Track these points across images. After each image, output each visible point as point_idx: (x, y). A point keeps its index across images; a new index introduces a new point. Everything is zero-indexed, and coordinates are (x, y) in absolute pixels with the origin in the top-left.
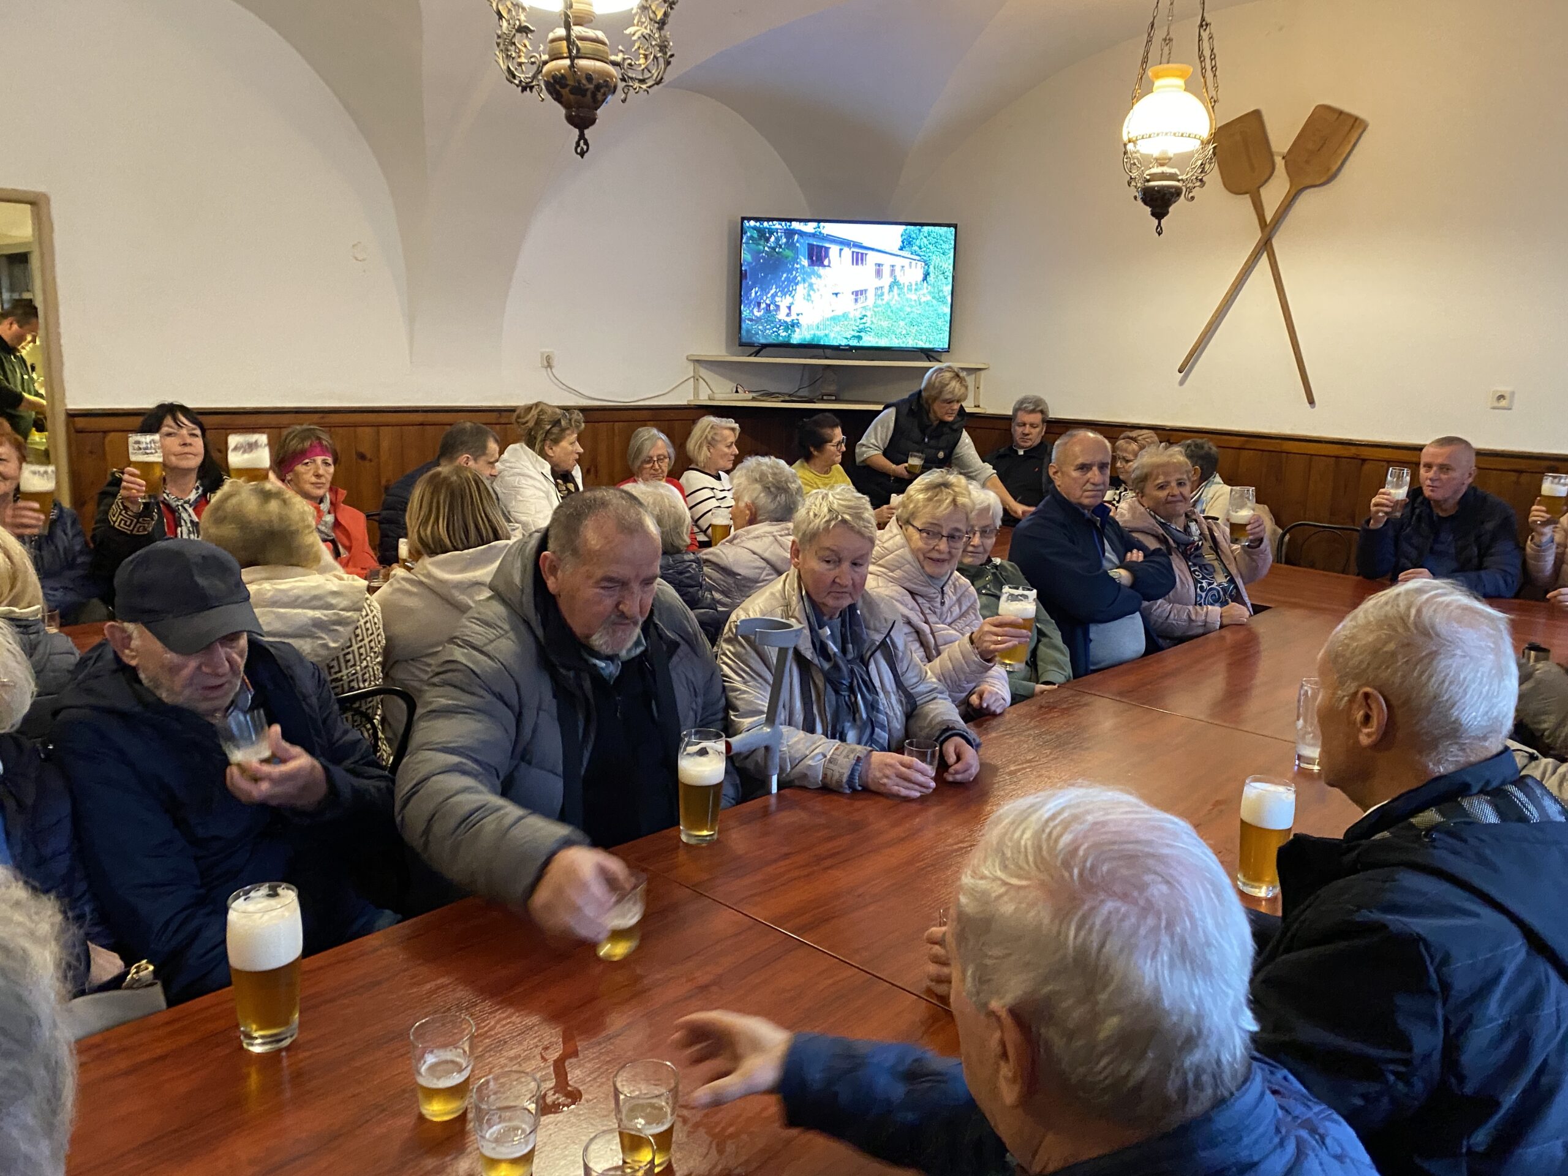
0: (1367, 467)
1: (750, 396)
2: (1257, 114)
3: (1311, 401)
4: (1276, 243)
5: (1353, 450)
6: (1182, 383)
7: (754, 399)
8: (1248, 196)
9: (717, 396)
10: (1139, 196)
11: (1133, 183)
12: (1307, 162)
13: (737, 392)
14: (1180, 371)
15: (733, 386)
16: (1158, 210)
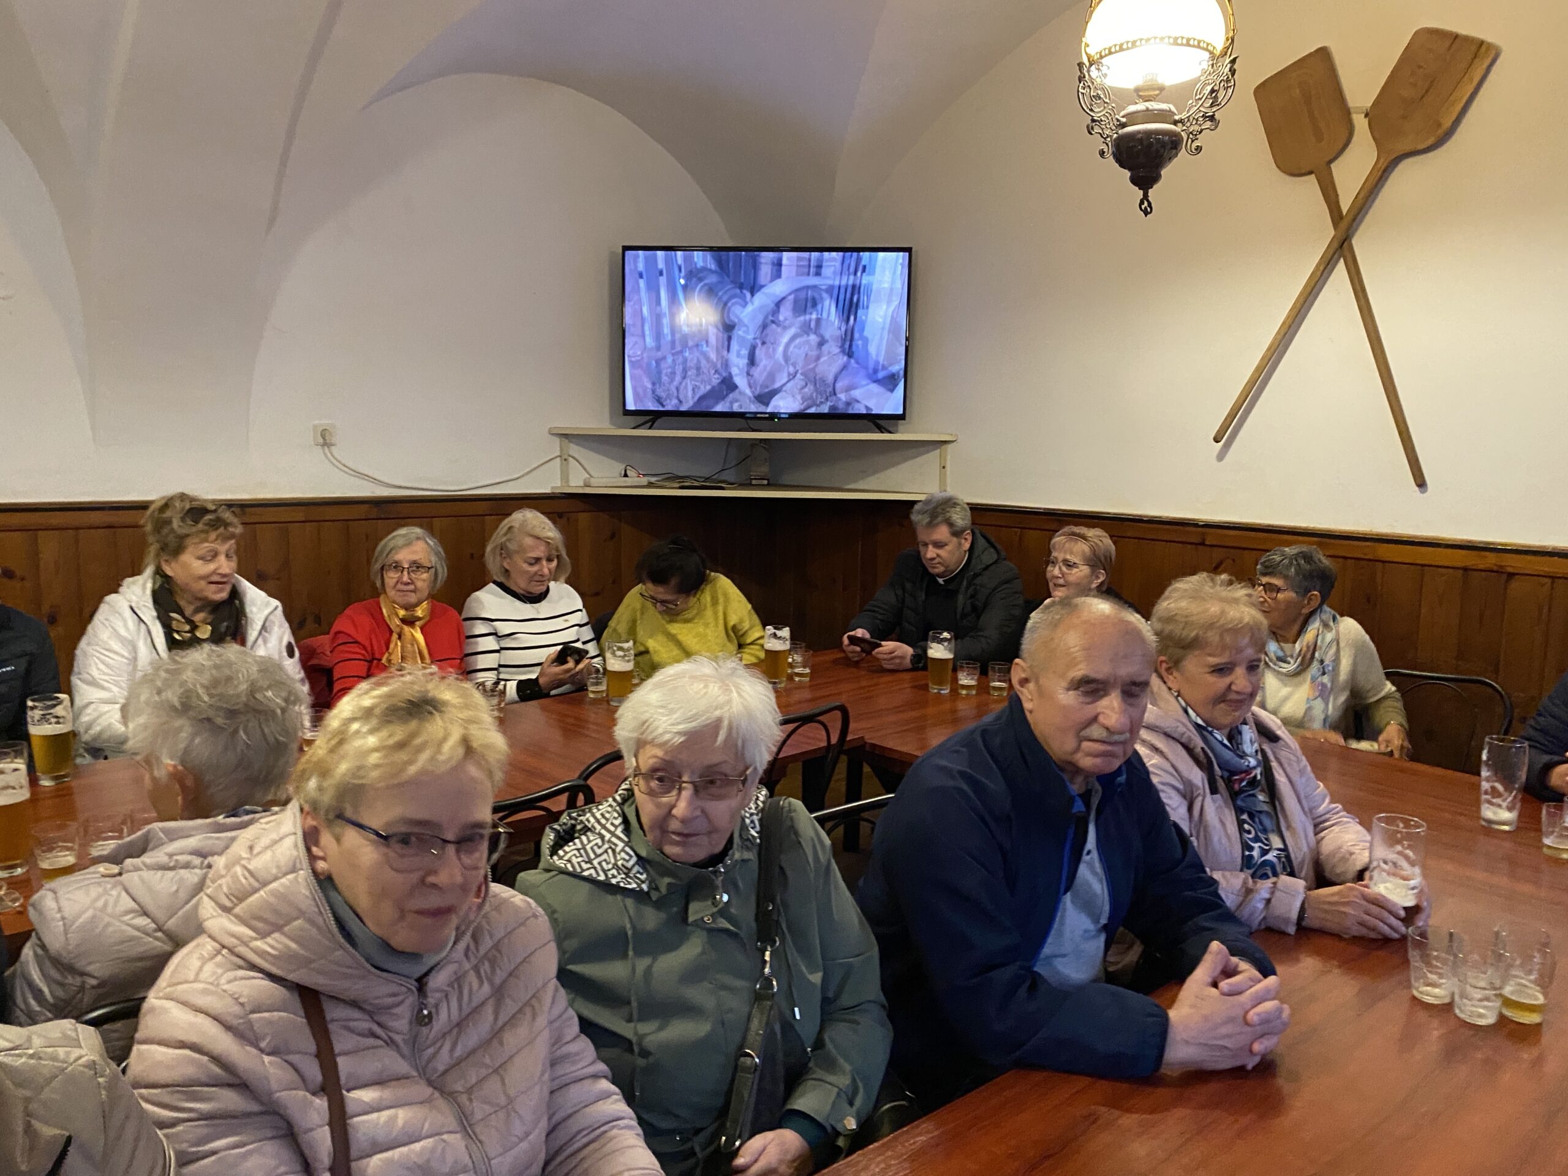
0: (1515, 585)
1: (644, 481)
2: (1323, 54)
3: (1421, 483)
4: (1358, 243)
5: (1491, 560)
6: (1221, 457)
7: (650, 485)
8: (1313, 176)
9: (593, 482)
10: (1109, 151)
11: (1097, 130)
12: (1404, 117)
13: (626, 475)
14: (1217, 440)
15: (621, 467)
16: (1142, 173)
